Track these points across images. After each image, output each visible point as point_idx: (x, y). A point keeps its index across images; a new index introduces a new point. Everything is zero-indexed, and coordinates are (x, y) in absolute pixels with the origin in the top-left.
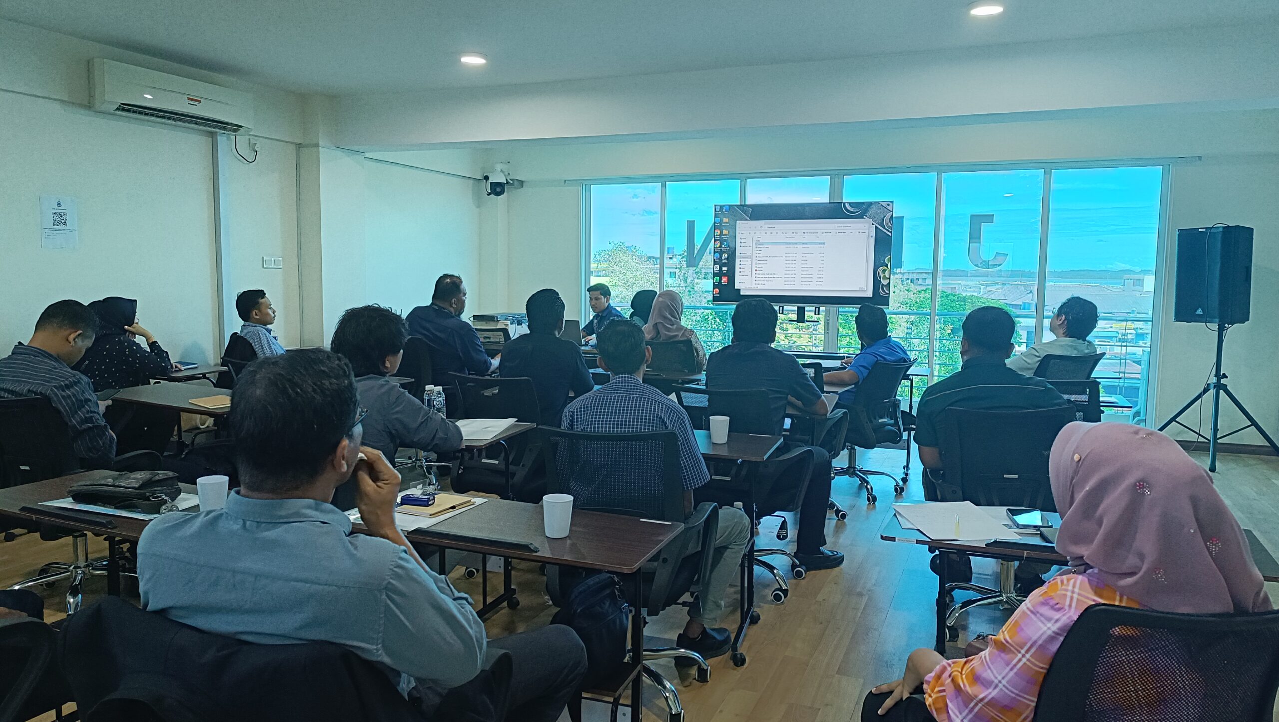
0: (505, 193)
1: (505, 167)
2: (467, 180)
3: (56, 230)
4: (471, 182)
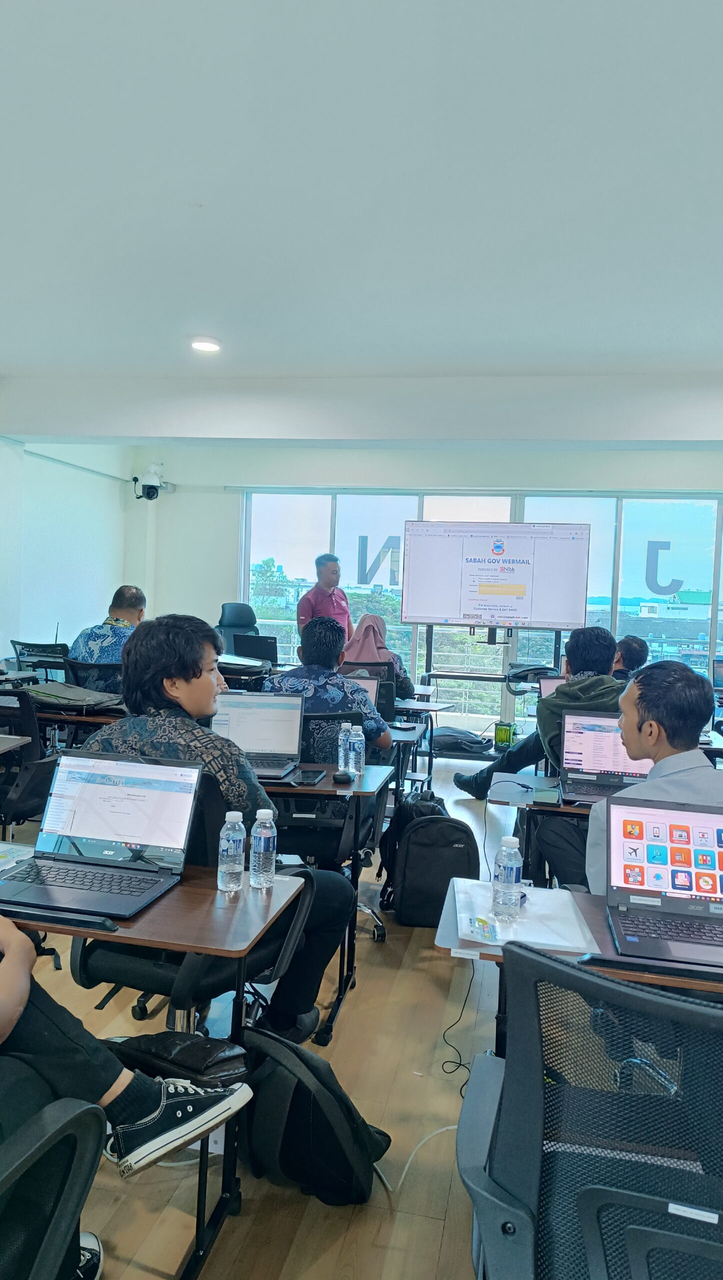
0: (158, 498)
1: (157, 469)
2: (115, 481)
4: (117, 483)
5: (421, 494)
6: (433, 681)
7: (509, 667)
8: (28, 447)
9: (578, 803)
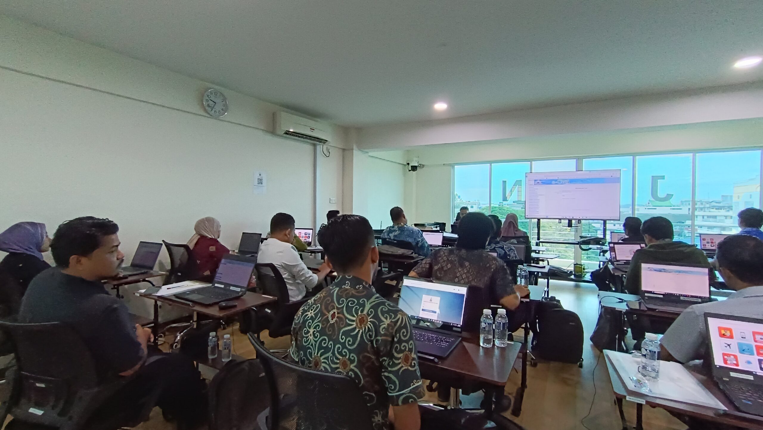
0: (416, 170)
1: (417, 159)
2: (400, 165)
3: (258, 186)
4: (402, 166)
5: (530, 161)
6: (541, 244)
7: (580, 238)
8: (371, 154)
9: (657, 310)
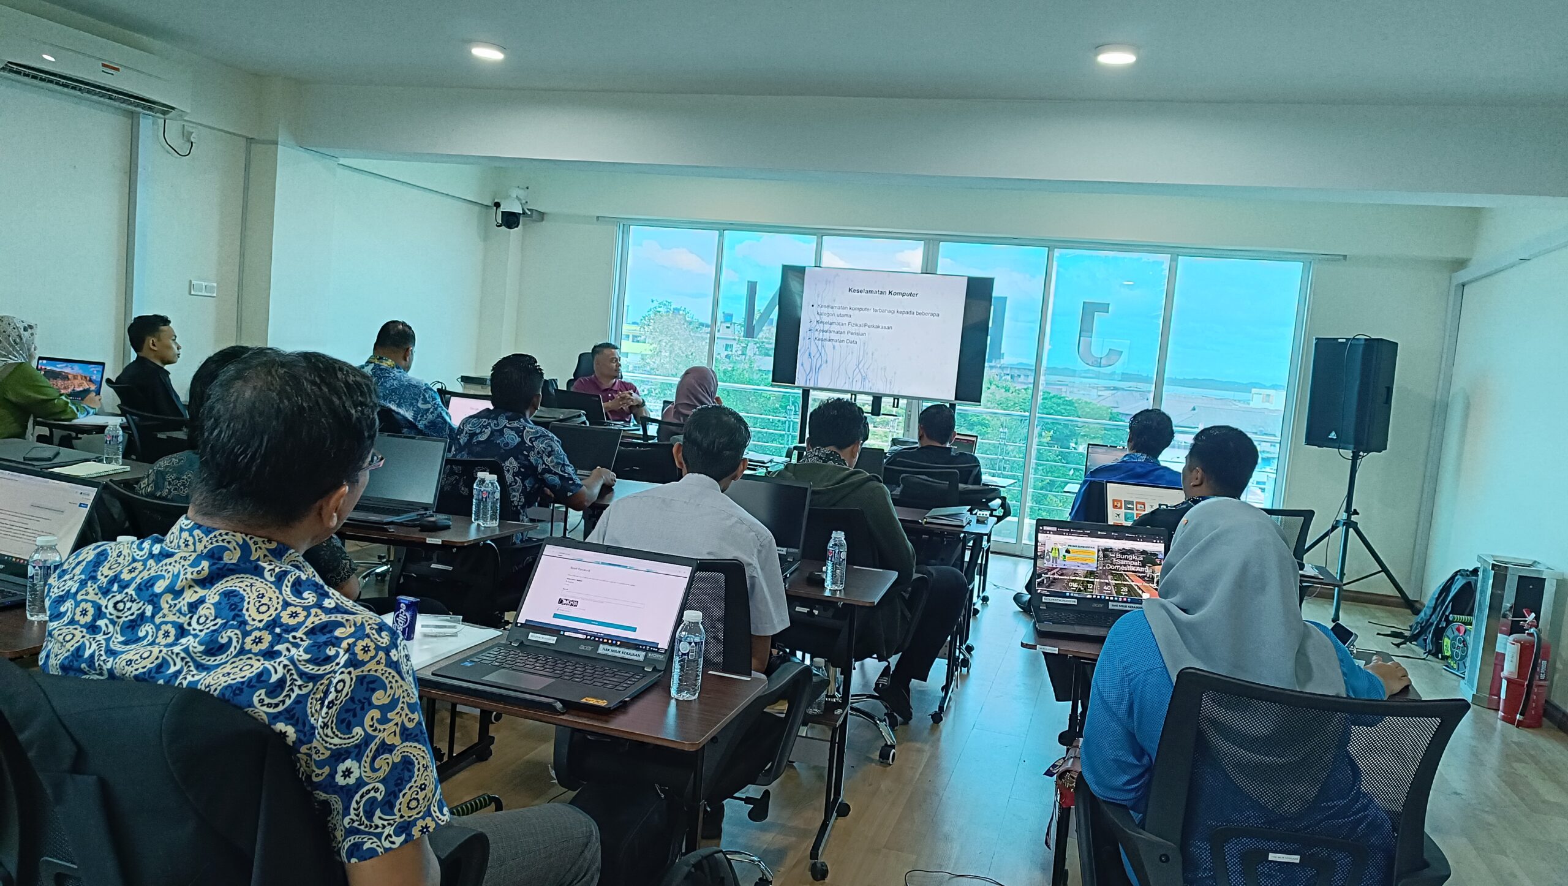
0: (519, 226)
1: (522, 193)
2: (470, 206)
4: (477, 208)
5: (820, 233)
8: (342, 161)
